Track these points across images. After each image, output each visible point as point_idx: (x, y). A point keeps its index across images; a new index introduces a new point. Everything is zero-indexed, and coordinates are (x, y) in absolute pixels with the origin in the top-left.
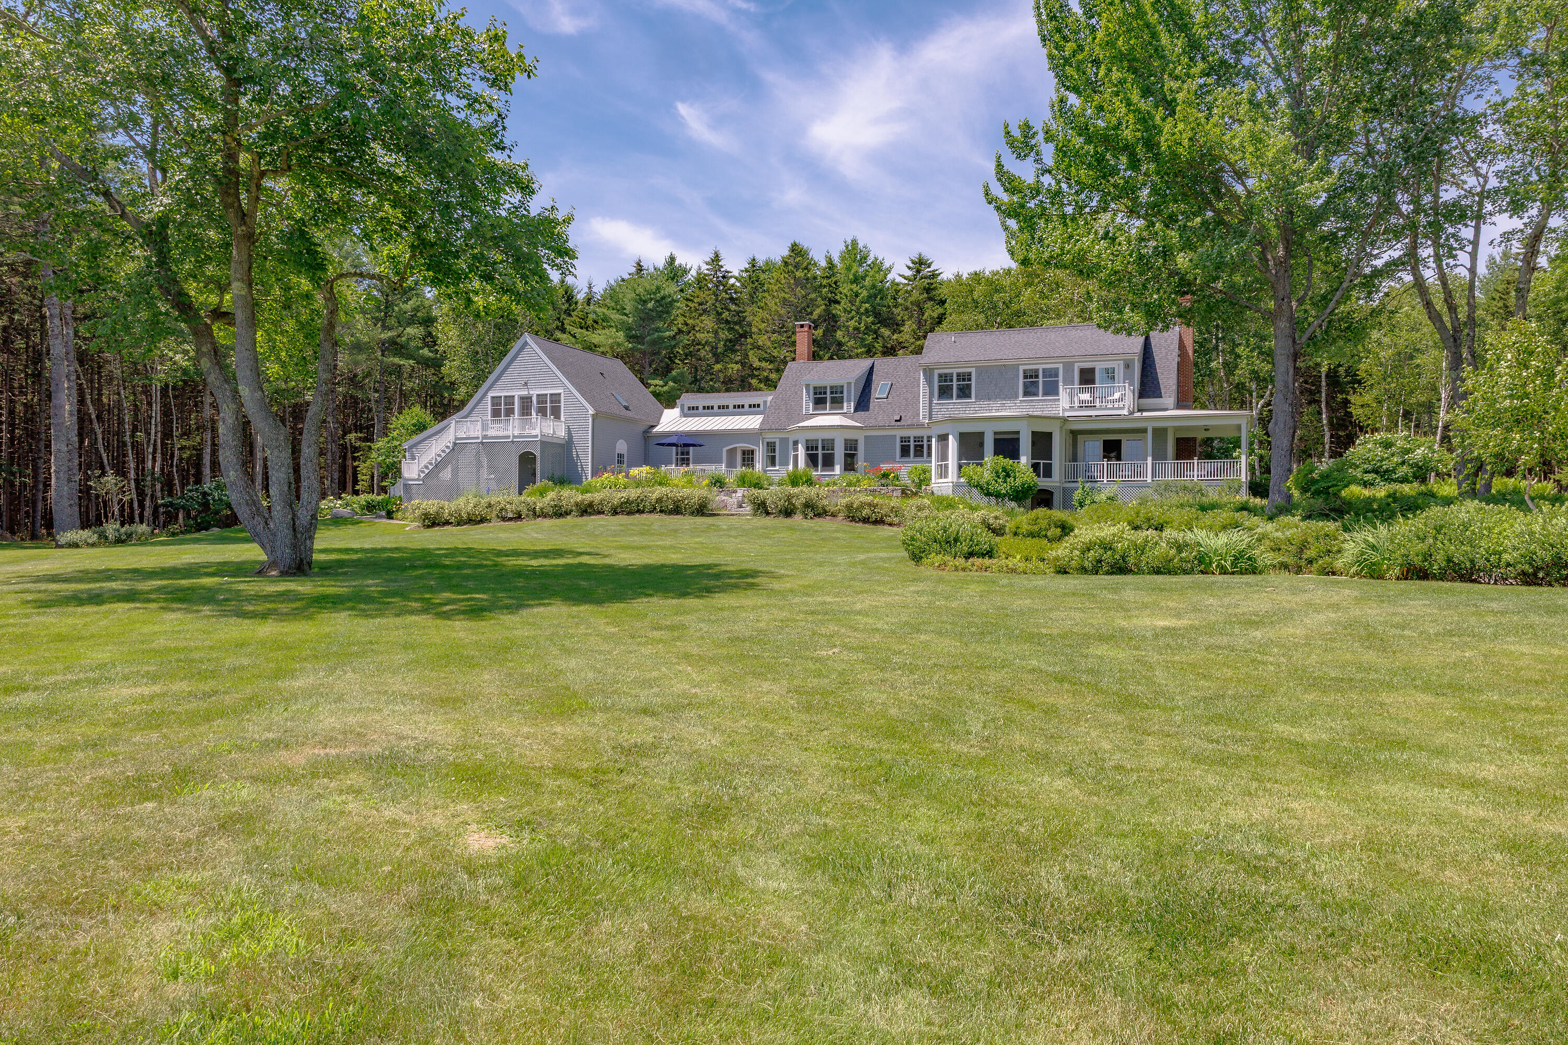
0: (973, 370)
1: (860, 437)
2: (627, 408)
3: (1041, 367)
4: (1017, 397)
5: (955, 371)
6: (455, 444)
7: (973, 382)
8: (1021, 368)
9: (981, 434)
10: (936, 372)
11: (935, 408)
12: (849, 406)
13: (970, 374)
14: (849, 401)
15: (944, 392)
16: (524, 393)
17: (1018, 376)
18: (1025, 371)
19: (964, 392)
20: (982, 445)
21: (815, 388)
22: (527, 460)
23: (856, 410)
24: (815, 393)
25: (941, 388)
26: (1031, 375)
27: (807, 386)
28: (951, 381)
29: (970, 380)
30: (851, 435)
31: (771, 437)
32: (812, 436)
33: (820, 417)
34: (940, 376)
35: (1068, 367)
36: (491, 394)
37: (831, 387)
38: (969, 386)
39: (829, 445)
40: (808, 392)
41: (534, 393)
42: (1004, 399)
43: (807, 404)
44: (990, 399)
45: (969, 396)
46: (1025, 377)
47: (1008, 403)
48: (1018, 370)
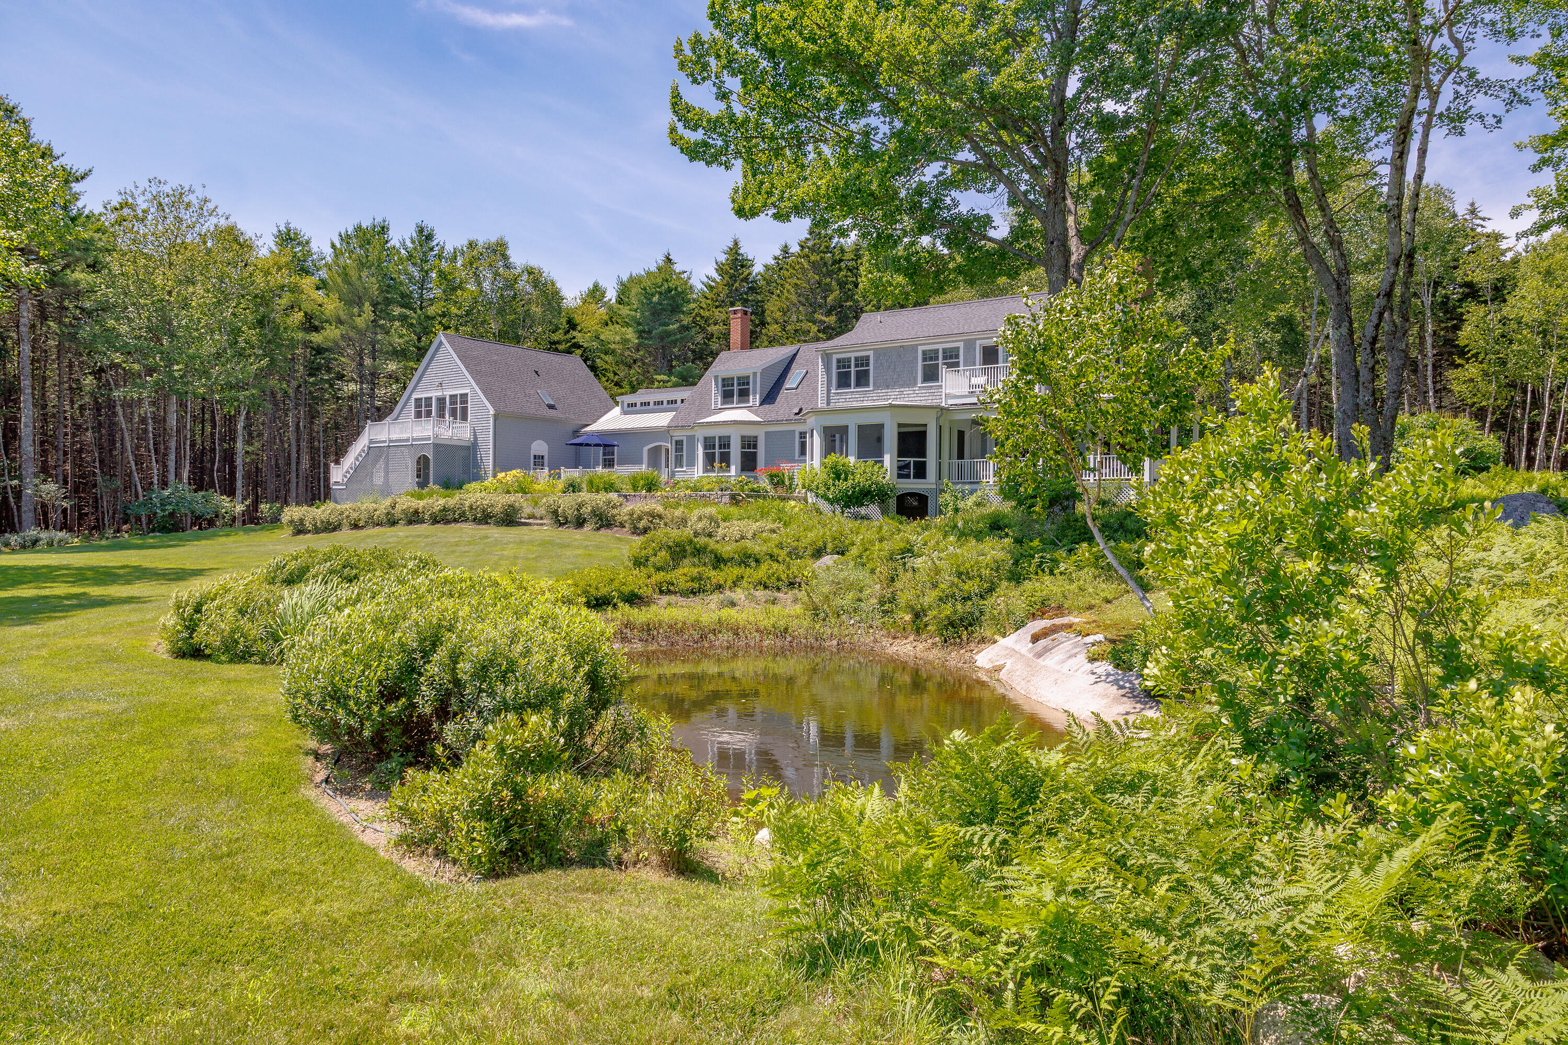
0: (871, 353)
1: (760, 433)
2: (551, 407)
3: (940, 347)
4: (915, 384)
5: (852, 355)
6: (369, 448)
7: (871, 367)
8: (920, 349)
9: (881, 427)
10: (835, 358)
11: (834, 398)
12: (755, 399)
13: (867, 358)
14: (755, 393)
15: (843, 381)
16: (439, 394)
17: (917, 357)
18: (924, 352)
19: (862, 379)
20: (880, 440)
21: (723, 380)
22: (423, 464)
23: (761, 404)
24: (724, 386)
25: (840, 375)
26: (930, 356)
27: (716, 378)
28: (849, 367)
29: (868, 365)
30: (750, 432)
31: (679, 435)
32: (710, 432)
33: (727, 412)
34: (839, 361)
35: (970, 345)
36: (415, 396)
37: (739, 378)
38: (867, 372)
39: (725, 443)
40: (716, 384)
41: (448, 393)
42: (902, 386)
43: (715, 397)
44: (888, 387)
45: (867, 385)
46: (924, 360)
47: (907, 391)
48: (917, 351)
